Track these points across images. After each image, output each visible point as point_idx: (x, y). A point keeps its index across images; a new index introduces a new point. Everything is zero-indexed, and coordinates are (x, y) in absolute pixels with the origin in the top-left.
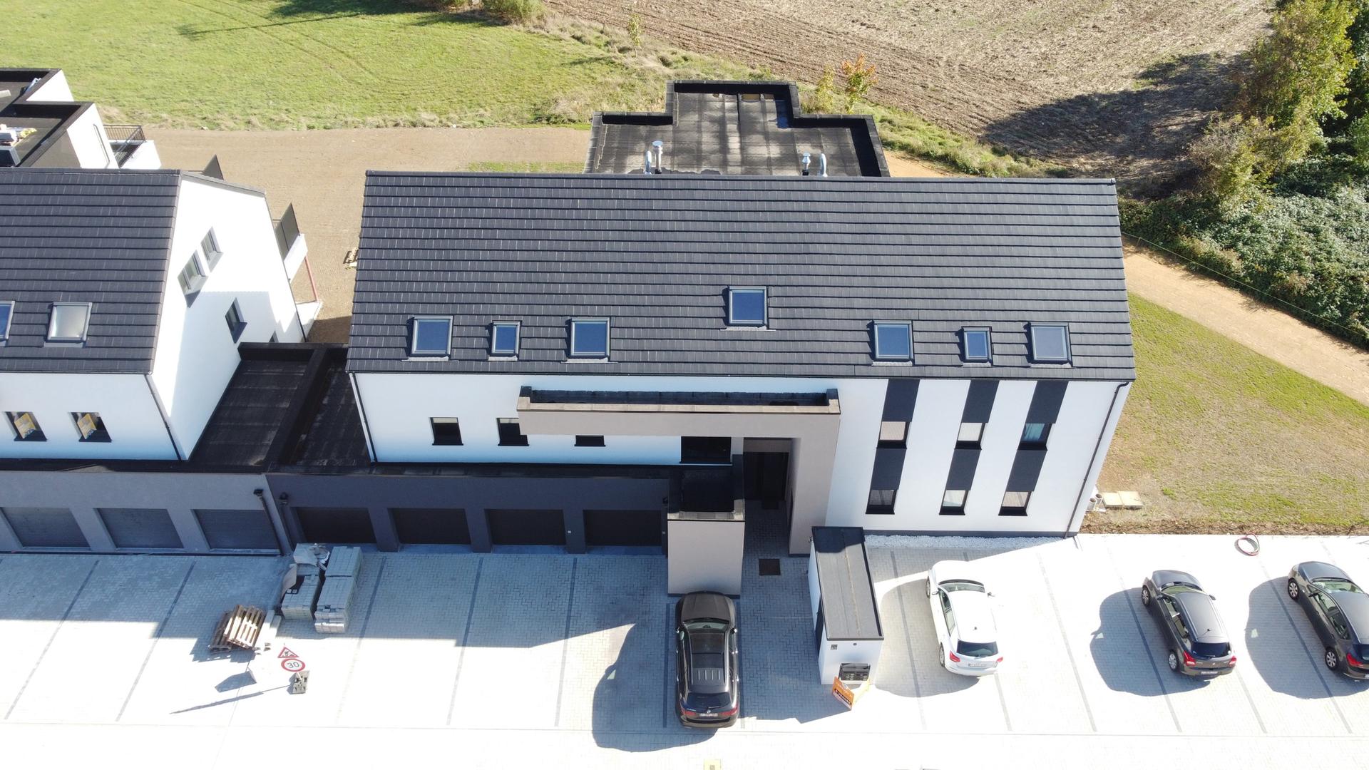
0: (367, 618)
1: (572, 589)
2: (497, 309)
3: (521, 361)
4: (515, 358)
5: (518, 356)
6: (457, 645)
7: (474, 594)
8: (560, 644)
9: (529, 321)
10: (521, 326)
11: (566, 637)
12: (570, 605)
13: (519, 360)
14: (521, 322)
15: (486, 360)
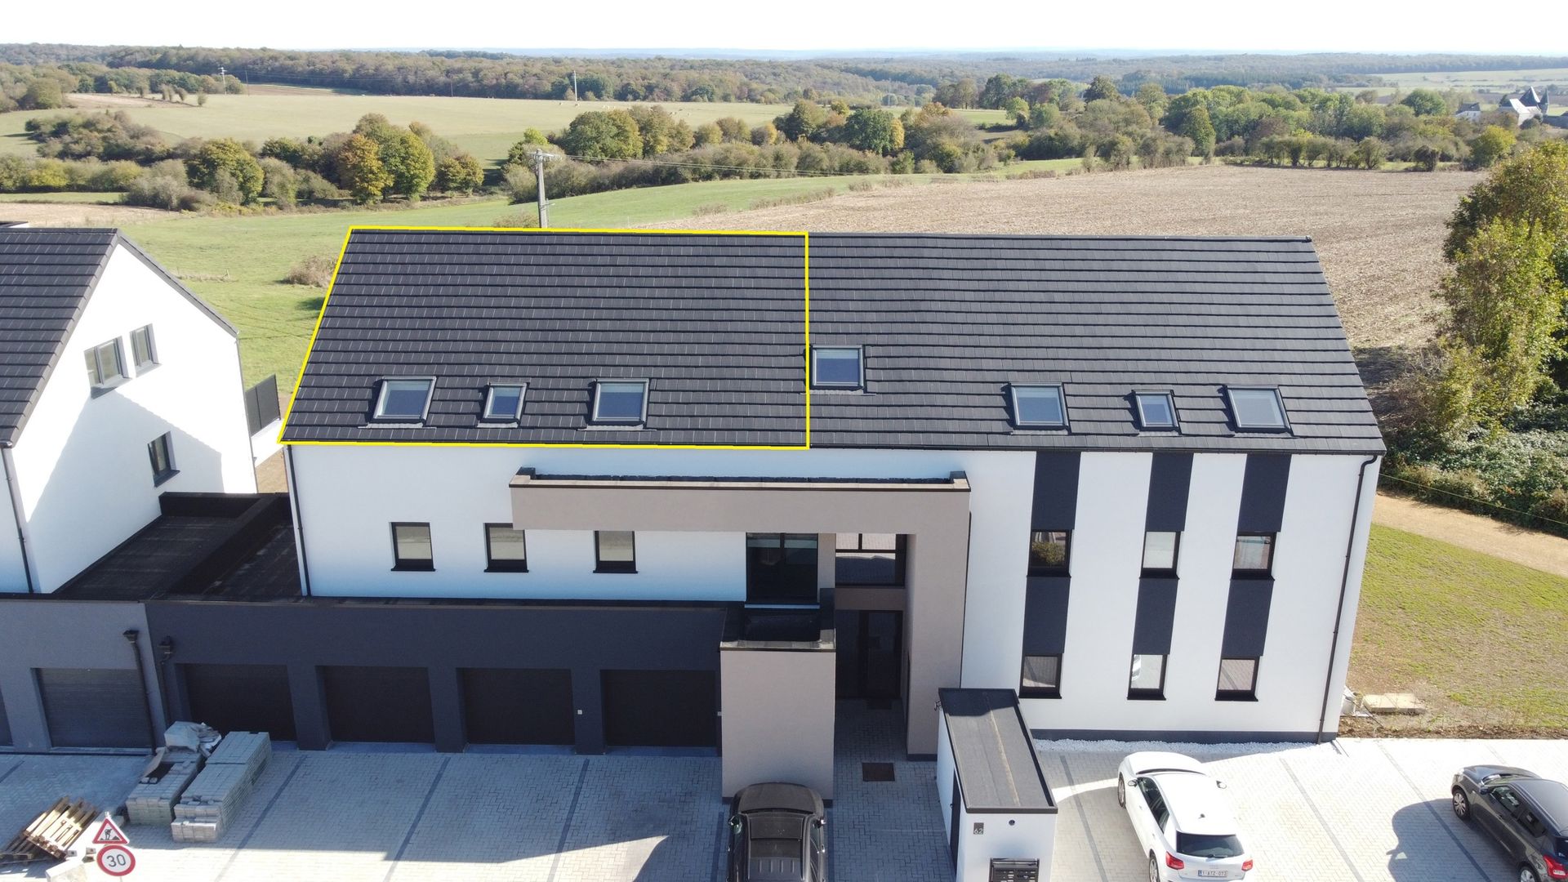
0: (257, 825)
1: (577, 794)
2: (498, 370)
3: (523, 428)
4: (515, 425)
5: (519, 422)
6: (387, 858)
7: (427, 799)
8: (547, 860)
9: (540, 383)
10: (528, 388)
11: (560, 850)
12: (572, 812)
13: (519, 427)
14: (528, 384)
15: (474, 427)
